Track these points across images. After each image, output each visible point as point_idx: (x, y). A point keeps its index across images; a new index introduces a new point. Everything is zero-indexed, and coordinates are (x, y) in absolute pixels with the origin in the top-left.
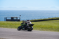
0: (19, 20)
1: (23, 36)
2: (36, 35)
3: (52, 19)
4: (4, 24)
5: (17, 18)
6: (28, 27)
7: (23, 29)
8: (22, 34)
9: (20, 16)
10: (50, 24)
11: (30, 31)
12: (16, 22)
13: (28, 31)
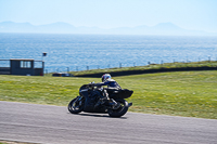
0: (39, 72)
1: (56, 131)
2: (102, 128)
3: (162, 70)
5: (32, 62)
8: (50, 124)
9: (45, 54)
10: (152, 87)
12: (28, 76)
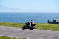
4: (46, 26)
6: (30, 26)
7: (27, 28)
11: (32, 30)
13: (30, 30)
